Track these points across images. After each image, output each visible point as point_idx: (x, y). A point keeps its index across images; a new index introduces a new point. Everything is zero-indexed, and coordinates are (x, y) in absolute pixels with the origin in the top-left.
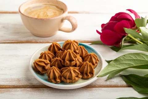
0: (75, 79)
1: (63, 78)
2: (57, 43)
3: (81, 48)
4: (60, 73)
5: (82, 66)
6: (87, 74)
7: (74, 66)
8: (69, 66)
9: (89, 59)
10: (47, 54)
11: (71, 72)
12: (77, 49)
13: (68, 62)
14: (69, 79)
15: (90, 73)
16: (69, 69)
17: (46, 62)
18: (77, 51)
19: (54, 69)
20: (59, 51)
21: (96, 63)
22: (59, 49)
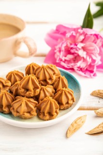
0: (24, 114)
11: (21, 105)
18: (50, 82)
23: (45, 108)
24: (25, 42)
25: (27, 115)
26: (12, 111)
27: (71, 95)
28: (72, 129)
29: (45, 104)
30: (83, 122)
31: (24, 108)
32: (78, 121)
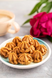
1: (19, 61)
2: (18, 37)
3: (35, 41)
4: (17, 57)
5: (34, 53)
6: (37, 59)
7: (28, 53)
8: (24, 53)
9: (39, 49)
10: (10, 44)
12: (32, 42)
13: (23, 50)
14: (23, 62)
15: (39, 58)
16: (24, 55)
17: (9, 50)
19: (14, 54)
20: (19, 42)
21: (45, 52)
22: (20, 41)
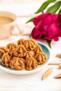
3: (37, 46)
4: (10, 60)
6: (29, 67)
11: (16, 61)
12: (32, 47)
13: (17, 53)
15: (32, 66)
17: (6, 50)
21: (42, 61)
23: (29, 63)
24: (17, 27)
25: (19, 67)
26: (11, 65)
27: (44, 56)
28: (45, 75)
29: (30, 61)
30: (51, 71)
31: (17, 63)
32: (49, 71)
